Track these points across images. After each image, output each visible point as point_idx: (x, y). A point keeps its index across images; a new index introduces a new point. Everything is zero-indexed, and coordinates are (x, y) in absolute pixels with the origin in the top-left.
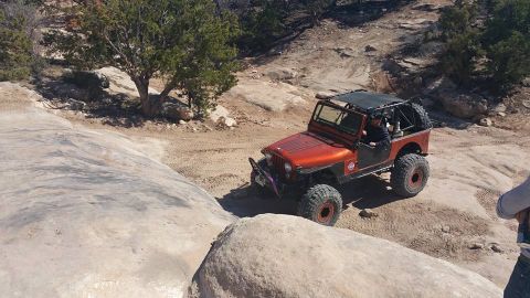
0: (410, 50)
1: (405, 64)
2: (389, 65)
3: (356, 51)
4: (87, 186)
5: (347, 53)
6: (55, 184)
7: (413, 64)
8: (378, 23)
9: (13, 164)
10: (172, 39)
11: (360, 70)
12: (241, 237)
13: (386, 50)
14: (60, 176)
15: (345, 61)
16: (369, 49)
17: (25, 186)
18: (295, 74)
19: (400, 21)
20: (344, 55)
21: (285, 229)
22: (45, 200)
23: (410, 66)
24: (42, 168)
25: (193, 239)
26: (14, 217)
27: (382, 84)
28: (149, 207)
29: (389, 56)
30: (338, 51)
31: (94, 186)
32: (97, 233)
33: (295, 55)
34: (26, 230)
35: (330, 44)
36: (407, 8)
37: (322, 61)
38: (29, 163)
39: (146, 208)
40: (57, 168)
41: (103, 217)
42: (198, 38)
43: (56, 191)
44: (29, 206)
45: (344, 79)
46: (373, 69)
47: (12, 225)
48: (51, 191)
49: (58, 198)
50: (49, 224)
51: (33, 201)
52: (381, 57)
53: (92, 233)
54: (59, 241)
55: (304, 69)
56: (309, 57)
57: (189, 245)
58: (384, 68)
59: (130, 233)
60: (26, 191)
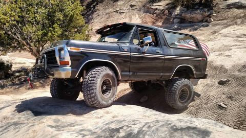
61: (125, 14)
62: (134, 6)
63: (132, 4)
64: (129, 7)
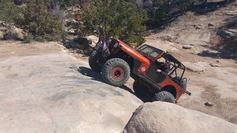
0: (231, 25)
1: (228, 32)
2: (220, 32)
3: (203, 26)
4: (82, 85)
5: (199, 27)
6: (70, 83)
7: (232, 32)
8: (214, 13)
9: (54, 75)
10: (118, 23)
11: (205, 35)
12: (146, 111)
13: (218, 25)
14: (72, 80)
15: (197, 31)
16: (210, 25)
17: (58, 84)
18: (173, 37)
19: (226, 11)
20: (197, 28)
21: (167, 109)
22: (66, 90)
23: (231, 33)
24: (65, 77)
25: (125, 110)
26: (54, 96)
27: (216, 42)
28: (107, 95)
29: (220, 28)
30: (194, 26)
31: (85, 85)
32: (86, 105)
33: (173, 28)
34: (58, 102)
35: (190, 23)
36: (230, 5)
37: (186, 31)
38: (61, 75)
39: (105, 96)
40: (71, 77)
41: (89, 98)
42: (129, 22)
43: (70, 87)
44: (60, 92)
45: (197, 39)
46: (212, 35)
47: (53, 100)
48: (68, 86)
49: (71, 89)
50: (67, 100)
51: (61, 90)
52: (216, 29)
53: (84, 105)
54: (71, 107)
55: (177, 35)
56: (179, 29)
57: (123, 113)
58: (217, 34)
59: (99, 106)
60: (59, 86)
61: (200, 30)
62: (212, 25)
63: (211, 23)
64: (207, 25)
